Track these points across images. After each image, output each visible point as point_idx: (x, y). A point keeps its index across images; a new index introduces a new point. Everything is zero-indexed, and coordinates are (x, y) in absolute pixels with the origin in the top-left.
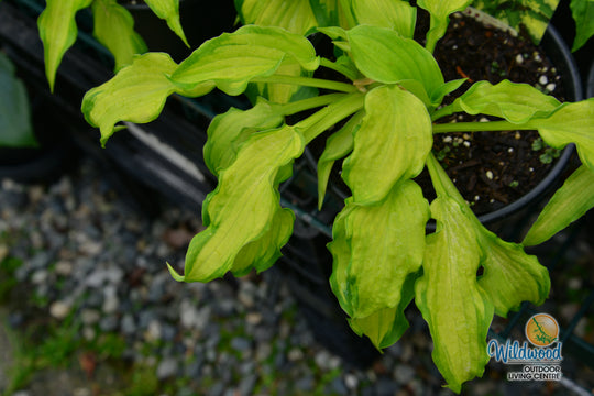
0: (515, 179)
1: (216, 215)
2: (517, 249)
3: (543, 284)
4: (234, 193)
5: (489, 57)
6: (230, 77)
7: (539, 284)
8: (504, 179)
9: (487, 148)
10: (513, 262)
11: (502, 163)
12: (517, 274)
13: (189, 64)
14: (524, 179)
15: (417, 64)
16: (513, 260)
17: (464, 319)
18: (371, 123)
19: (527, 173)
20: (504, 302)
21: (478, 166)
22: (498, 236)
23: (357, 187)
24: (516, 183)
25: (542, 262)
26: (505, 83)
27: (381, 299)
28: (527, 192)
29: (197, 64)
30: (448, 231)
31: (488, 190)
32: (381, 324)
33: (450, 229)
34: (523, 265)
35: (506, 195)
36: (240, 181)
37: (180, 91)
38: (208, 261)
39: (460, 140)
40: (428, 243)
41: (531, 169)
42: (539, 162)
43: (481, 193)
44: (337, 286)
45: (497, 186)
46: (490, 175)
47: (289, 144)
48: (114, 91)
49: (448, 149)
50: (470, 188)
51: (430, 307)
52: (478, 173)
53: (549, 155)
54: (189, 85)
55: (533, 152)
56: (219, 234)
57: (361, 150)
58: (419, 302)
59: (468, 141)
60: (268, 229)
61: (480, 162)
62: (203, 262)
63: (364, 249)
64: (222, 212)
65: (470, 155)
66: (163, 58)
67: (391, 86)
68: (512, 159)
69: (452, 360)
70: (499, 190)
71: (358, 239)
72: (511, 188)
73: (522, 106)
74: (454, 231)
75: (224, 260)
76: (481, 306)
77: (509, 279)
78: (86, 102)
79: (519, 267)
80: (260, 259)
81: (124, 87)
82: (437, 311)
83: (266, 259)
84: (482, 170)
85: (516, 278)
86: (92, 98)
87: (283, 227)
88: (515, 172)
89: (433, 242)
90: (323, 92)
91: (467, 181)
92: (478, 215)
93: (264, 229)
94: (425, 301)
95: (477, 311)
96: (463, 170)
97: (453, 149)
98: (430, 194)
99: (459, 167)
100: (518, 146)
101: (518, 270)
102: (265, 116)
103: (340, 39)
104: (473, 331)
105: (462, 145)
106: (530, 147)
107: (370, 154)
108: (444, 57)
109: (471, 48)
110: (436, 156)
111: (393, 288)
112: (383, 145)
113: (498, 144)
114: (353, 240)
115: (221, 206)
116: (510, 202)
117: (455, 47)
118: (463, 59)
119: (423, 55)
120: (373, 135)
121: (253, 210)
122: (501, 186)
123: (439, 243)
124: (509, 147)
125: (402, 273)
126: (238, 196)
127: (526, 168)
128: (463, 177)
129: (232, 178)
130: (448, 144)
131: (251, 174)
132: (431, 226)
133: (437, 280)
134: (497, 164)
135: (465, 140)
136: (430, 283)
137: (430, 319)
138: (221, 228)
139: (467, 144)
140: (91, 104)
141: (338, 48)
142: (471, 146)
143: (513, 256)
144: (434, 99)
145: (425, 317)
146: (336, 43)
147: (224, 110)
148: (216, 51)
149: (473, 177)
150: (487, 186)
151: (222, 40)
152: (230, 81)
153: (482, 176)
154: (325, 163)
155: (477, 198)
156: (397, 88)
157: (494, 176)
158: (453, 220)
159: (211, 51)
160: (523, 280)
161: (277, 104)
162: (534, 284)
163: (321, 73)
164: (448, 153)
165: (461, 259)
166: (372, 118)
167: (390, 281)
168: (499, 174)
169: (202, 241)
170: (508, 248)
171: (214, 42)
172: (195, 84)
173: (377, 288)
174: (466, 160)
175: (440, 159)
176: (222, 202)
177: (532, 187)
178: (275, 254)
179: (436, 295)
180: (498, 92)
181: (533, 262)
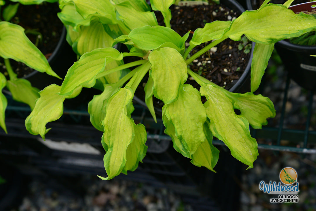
0: (238, 66)
1: (109, 143)
2: (250, 94)
3: (270, 105)
4: (112, 128)
5: (200, 19)
6: (86, 80)
7: (268, 106)
8: (233, 69)
9: (219, 60)
10: (252, 102)
11: (229, 63)
12: (256, 106)
13: (66, 83)
14: (242, 65)
15: (166, 35)
16: (251, 100)
17: (238, 133)
18: (156, 67)
19: (242, 61)
20: (257, 122)
21: (218, 69)
22: (239, 93)
23: (163, 97)
24: (239, 68)
25: (264, 95)
26: (207, 25)
27: (197, 140)
28: (244, 70)
29: (69, 82)
30: (213, 99)
31: (228, 77)
32: (207, 157)
33: (213, 97)
34: (257, 101)
35: (237, 75)
36: (112, 122)
37: (67, 97)
38: (116, 164)
39: (205, 62)
40: (205, 107)
41: (243, 59)
42: (245, 54)
43: (226, 80)
44: (178, 148)
45: (231, 74)
46: (226, 70)
47: (126, 95)
48: (38, 113)
49: (201, 68)
50: (220, 80)
51: (221, 134)
52: (220, 72)
53: (247, 49)
54: (70, 93)
55: (240, 51)
56: (114, 149)
57: (157, 81)
58: (214, 134)
59: (209, 60)
60: (134, 135)
61: (219, 67)
62: (113, 165)
63: (179, 122)
64: (111, 139)
65: (213, 66)
66: (53, 87)
67: (158, 49)
68: (233, 59)
69: (242, 153)
70: (233, 75)
71: (174, 119)
72: (238, 72)
73: (219, 31)
74: (215, 97)
75: (122, 159)
76: (242, 123)
77: (254, 110)
78: (27, 124)
79: (255, 102)
80: (139, 155)
81: (41, 109)
82: (224, 134)
83: (142, 153)
84: (221, 70)
85: (257, 108)
86: (29, 121)
87: (141, 134)
88: (236, 64)
89: (208, 105)
90: (132, 69)
91: (217, 78)
92: (228, 90)
93: (132, 137)
94: (216, 132)
95: (242, 126)
96: (213, 74)
97: (204, 67)
98: (197, 86)
99: (210, 74)
100: (233, 52)
101: (256, 104)
102: (111, 91)
103: (126, 40)
104: (244, 135)
105: (207, 64)
106: (238, 49)
107: (161, 80)
108: (180, 29)
109: (190, 19)
110: (198, 74)
111: (200, 133)
112: (165, 74)
113: (223, 55)
114: (172, 121)
115: (110, 137)
116: (240, 77)
117: (183, 22)
118: (189, 26)
119: (166, 30)
120: (159, 72)
121: (124, 131)
122: (233, 72)
123: (211, 105)
124: (229, 54)
125: (201, 125)
126: (115, 129)
127: (240, 60)
128: (215, 77)
129: (108, 122)
130: (200, 66)
131: (116, 116)
132: (203, 99)
133: (218, 121)
134: (227, 64)
135: (207, 61)
136: (215, 124)
137: (223, 139)
138: (115, 146)
139: (209, 62)
140: (30, 124)
141: (128, 45)
142: (211, 62)
143: (250, 98)
144: (181, 47)
145: (220, 139)
146: (126, 43)
147: (91, 98)
148: (75, 72)
149: (219, 75)
150: (227, 76)
151: (76, 66)
152: (87, 82)
153: (222, 73)
154: (148, 100)
155: (225, 83)
156: (161, 48)
157: (228, 70)
158: (212, 93)
159: (73, 73)
160: (260, 108)
161: (114, 83)
162: (266, 107)
163: (126, 60)
164: (202, 70)
165: (224, 107)
166: (155, 65)
167: (197, 130)
168: (230, 68)
169: (108, 156)
170: (246, 96)
171: (72, 69)
172: (73, 91)
173: (193, 136)
174: (212, 69)
175: (200, 74)
176: (109, 135)
177: (246, 66)
178: (144, 149)
179: (220, 128)
180: (206, 30)
181: (260, 97)
